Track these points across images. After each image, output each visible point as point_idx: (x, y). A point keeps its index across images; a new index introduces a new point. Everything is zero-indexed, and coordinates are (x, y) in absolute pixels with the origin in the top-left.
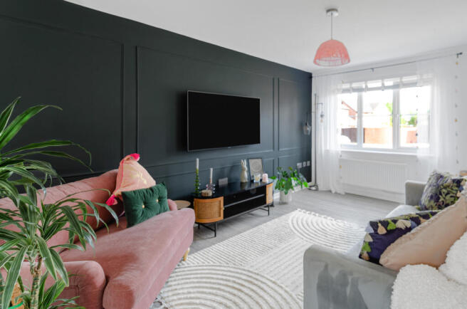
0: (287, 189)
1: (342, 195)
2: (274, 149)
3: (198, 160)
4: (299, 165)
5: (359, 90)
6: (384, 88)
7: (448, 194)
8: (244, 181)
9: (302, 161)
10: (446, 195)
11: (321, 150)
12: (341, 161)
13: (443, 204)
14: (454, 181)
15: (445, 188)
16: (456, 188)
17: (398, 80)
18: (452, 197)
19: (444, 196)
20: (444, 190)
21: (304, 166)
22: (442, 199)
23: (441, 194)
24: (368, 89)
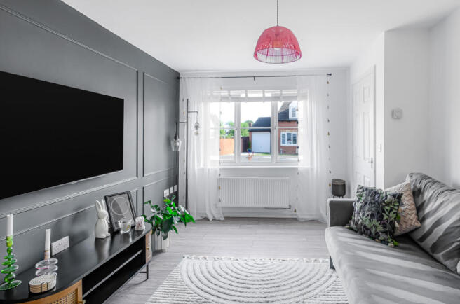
0: (166, 231)
1: (223, 221)
2: (137, 176)
3: (11, 218)
4: (166, 193)
5: (238, 99)
6: (264, 99)
7: (391, 210)
8: (104, 236)
9: (168, 187)
10: (389, 213)
11: (194, 170)
12: (220, 180)
13: (388, 222)
14: (394, 196)
15: (388, 204)
16: (397, 204)
17: (278, 92)
18: (394, 213)
19: (387, 213)
20: (387, 207)
21: (172, 192)
22: (385, 217)
23: (384, 211)
24: (248, 99)
